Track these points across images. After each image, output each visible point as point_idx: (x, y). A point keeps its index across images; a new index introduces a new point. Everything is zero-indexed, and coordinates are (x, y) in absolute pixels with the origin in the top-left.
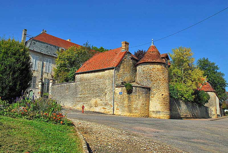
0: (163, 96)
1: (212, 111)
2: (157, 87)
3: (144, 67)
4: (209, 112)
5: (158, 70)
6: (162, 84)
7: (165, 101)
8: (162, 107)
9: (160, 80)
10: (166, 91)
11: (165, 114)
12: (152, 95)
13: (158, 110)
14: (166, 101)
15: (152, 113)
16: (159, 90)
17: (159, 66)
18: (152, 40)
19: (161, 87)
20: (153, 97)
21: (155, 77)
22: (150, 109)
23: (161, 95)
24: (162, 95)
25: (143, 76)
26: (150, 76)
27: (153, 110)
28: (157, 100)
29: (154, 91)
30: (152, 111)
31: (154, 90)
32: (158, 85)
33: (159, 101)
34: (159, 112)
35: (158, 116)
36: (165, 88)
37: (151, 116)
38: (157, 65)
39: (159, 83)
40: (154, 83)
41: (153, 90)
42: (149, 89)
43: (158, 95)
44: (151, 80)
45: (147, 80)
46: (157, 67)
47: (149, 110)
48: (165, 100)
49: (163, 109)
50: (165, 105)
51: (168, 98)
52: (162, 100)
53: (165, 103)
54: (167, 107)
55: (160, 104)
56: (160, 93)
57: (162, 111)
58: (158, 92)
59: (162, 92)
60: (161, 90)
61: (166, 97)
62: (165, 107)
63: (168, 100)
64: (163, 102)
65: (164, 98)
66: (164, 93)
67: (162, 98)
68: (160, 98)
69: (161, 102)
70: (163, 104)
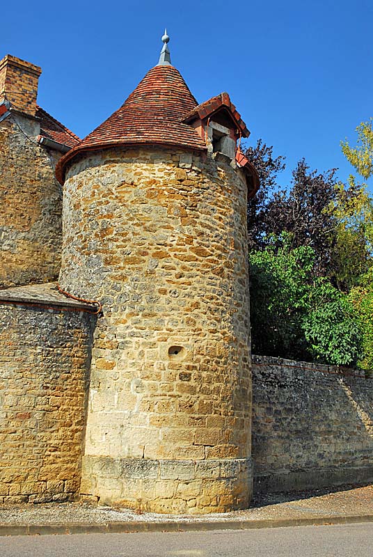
0: (177, 359)
2: (138, 298)
5: (150, 195)
6: (173, 278)
7: (192, 390)
8: (166, 429)
9: (159, 255)
10: (204, 322)
11: (186, 477)
12: (107, 354)
13: (137, 453)
14: (205, 391)
15: (96, 470)
16: (151, 321)
17: (158, 171)
18: (165, 37)
19: (163, 298)
20: (111, 366)
21: (130, 235)
22: (87, 442)
23: (162, 350)
24: (175, 350)
26: (105, 231)
27: (105, 453)
28: (133, 386)
29: (121, 329)
30: (101, 459)
31: (117, 322)
32: (145, 287)
33: (146, 392)
34: (144, 464)
35: (133, 490)
36: (197, 305)
37: (93, 492)
38: (145, 166)
39: (152, 272)
40: (123, 278)
41: (112, 320)
42: (90, 314)
43: (142, 354)
44: (103, 256)
45: (84, 260)
46: (146, 174)
47: (81, 452)
48: (192, 383)
49: (177, 445)
50: (187, 420)
51: (219, 368)
52: (170, 387)
53: (196, 407)
54: (211, 429)
55: (152, 413)
56: (158, 341)
57: (168, 458)
58: (142, 334)
59: (173, 332)
60: (167, 318)
61: (202, 361)
62: (195, 429)
63: (217, 384)
64: (172, 399)
65: (188, 368)
66: (191, 337)
67: (167, 369)
68: (158, 371)
69: (163, 401)
70: (179, 414)
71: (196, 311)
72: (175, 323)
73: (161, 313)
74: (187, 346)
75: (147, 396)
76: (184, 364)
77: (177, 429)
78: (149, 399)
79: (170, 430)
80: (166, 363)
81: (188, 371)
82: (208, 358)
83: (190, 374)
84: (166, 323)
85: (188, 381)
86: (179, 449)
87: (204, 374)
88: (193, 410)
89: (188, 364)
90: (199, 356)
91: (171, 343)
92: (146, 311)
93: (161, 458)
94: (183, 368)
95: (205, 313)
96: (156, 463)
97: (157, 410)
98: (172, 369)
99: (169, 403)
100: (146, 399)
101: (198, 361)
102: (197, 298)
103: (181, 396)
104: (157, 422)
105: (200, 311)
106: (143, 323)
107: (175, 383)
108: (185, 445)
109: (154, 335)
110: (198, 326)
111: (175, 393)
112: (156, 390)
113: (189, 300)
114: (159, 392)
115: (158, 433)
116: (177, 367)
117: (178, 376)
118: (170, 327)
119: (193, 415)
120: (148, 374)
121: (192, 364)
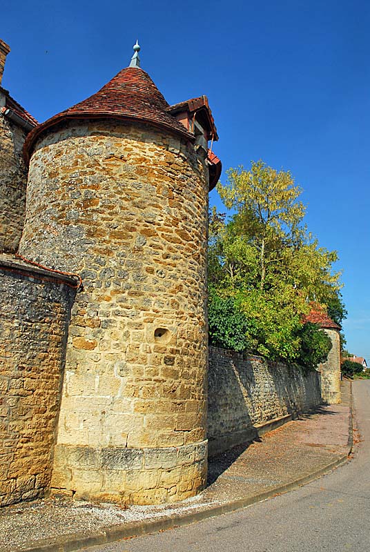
0: (165, 341)
1: (330, 383)
2: (124, 275)
3: (59, 153)
4: (323, 387)
5: (140, 172)
6: (160, 257)
7: (175, 375)
8: (151, 416)
9: (147, 233)
10: (186, 306)
11: (167, 465)
12: (87, 333)
13: (119, 442)
14: (185, 376)
15: (73, 461)
16: (138, 300)
17: (148, 150)
18: (137, 46)
19: (150, 277)
20: (91, 346)
21: (117, 209)
22: (61, 429)
23: (148, 331)
24: (160, 333)
25: (45, 207)
26: (88, 202)
27: (83, 442)
28: (117, 369)
29: (103, 306)
30: (78, 448)
31: (100, 298)
32: (132, 264)
33: (131, 376)
34: (128, 454)
35: (116, 482)
36: (180, 288)
37: (68, 486)
38: (136, 143)
39: (140, 249)
40: (109, 252)
41: (94, 296)
42: (69, 287)
43: (127, 335)
44: (86, 227)
45: (61, 229)
46: (136, 150)
47: (54, 440)
48: (176, 367)
49: (161, 432)
50: (170, 405)
51: (196, 353)
52: (155, 371)
53: (178, 392)
54: (189, 414)
55: (137, 398)
56: (145, 321)
57: (152, 446)
58: (128, 313)
59: (159, 314)
60: (154, 299)
61: (184, 345)
62: (177, 415)
63: (194, 369)
64: (157, 384)
65: (172, 351)
66: (175, 320)
67: (152, 351)
68: (143, 353)
69: (148, 386)
70: (163, 399)
71: (180, 294)
72: (161, 304)
73: (147, 293)
74: (172, 329)
75: (132, 381)
76: (169, 348)
77: (161, 415)
78: (134, 383)
79: (154, 417)
80: (152, 346)
81: (172, 355)
82: (188, 342)
83: (174, 358)
84: (153, 304)
85: (172, 365)
86: (163, 435)
87: (185, 358)
88: (175, 395)
89: (172, 347)
90: (182, 340)
91: (157, 324)
92: (132, 289)
93: (145, 446)
94: (168, 351)
95: (187, 297)
96: (140, 452)
97: (142, 395)
98: (157, 352)
99: (154, 388)
100: (131, 384)
101: (180, 345)
102: (180, 281)
103: (164, 381)
104: (141, 409)
105: (182, 294)
106: (129, 302)
107: (160, 367)
108: (168, 431)
109: (140, 316)
110: (181, 309)
111: (160, 377)
112: (142, 374)
113: (173, 281)
114: (144, 376)
115: (143, 419)
116: (162, 351)
117: (162, 361)
118: (156, 307)
119: (175, 401)
120: (134, 356)
121: (175, 348)
